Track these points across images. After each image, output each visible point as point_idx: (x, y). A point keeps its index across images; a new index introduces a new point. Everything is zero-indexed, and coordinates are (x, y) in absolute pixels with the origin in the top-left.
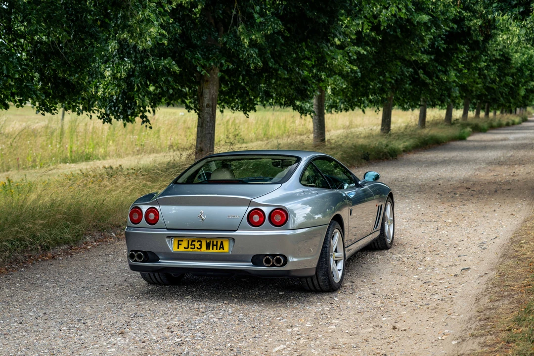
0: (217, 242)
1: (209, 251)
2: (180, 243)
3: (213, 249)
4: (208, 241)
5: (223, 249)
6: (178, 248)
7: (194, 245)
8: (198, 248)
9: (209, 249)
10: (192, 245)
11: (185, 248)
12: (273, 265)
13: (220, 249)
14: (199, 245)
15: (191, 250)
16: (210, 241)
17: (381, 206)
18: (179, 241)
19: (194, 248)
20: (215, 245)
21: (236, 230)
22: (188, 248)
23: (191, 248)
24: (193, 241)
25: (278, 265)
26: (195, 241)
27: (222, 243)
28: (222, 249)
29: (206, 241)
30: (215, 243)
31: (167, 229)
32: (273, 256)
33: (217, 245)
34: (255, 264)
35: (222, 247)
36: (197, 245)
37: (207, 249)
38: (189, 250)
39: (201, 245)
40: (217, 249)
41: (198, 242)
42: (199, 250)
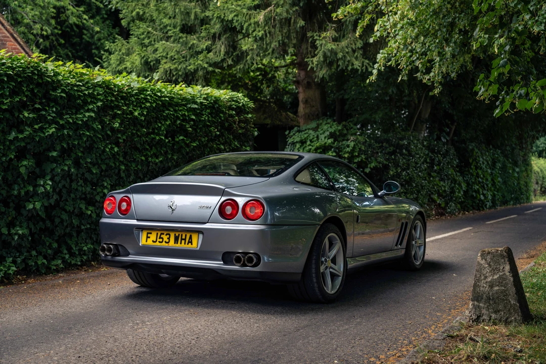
1: (177, 245)
3: (181, 243)
5: (192, 244)
6: (146, 242)
7: (162, 238)
8: (166, 242)
9: (177, 243)
10: (160, 238)
11: (153, 241)
12: (244, 265)
13: (188, 244)
15: (159, 244)
17: (407, 223)
18: (148, 233)
19: (162, 242)
20: (183, 239)
21: (206, 223)
22: (155, 242)
23: (159, 242)
24: (161, 234)
25: (250, 265)
26: (163, 234)
29: (175, 234)
31: (137, 220)
32: (246, 254)
33: (185, 239)
34: (225, 263)
35: (190, 242)
36: (165, 238)
38: (157, 243)
40: (185, 244)
41: (166, 235)
42: (167, 245)
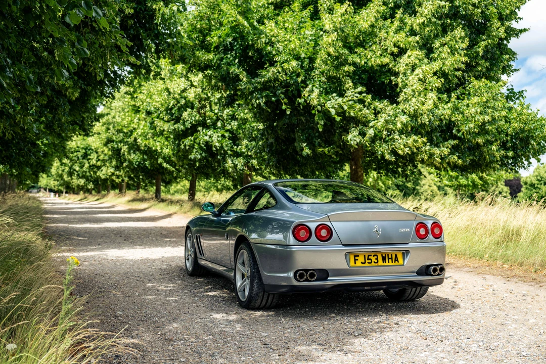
0: (392, 255)
2: (356, 258)
4: (384, 255)
14: (376, 259)
16: (385, 255)
26: (371, 256)
27: (396, 256)
28: (396, 262)
30: (390, 257)
37: (383, 263)
39: (377, 259)
